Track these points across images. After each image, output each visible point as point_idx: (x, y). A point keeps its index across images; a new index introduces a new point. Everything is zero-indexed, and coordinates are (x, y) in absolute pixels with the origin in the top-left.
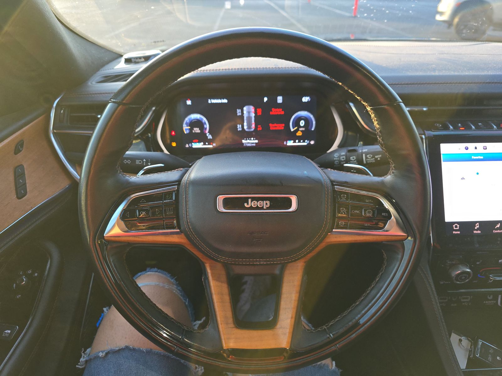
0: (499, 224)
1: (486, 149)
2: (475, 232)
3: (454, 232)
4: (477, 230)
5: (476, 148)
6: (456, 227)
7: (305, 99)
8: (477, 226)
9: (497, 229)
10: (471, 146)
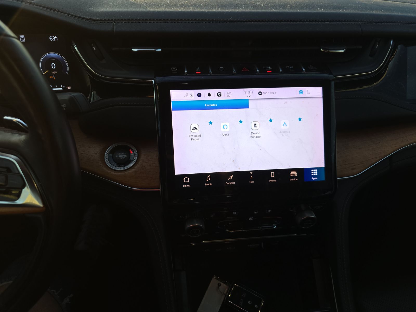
0: (232, 175)
1: (221, 95)
2: (207, 184)
3: (184, 186)
4: (208, 183)
5: (209, 95)
6: (186, 180)
7: (52, 38)
8: (209, 179)
9: (231, 181)
10: (204, 92)
